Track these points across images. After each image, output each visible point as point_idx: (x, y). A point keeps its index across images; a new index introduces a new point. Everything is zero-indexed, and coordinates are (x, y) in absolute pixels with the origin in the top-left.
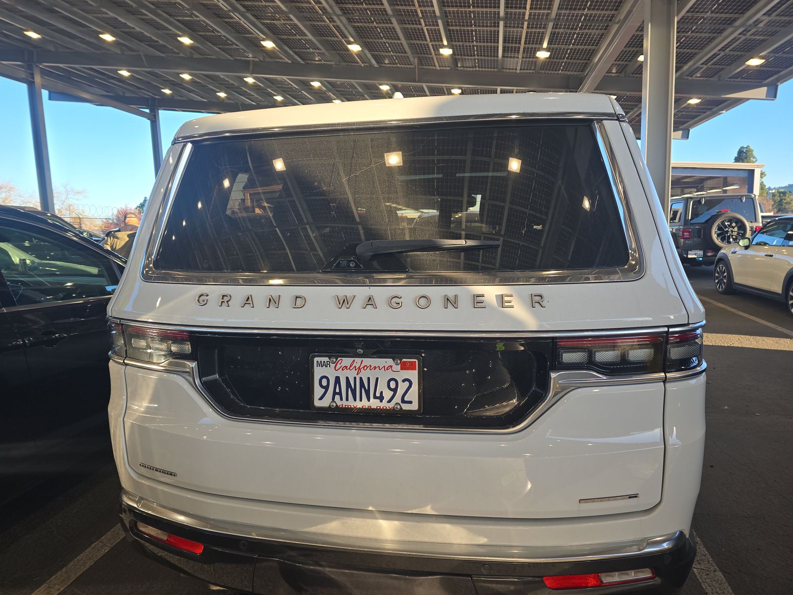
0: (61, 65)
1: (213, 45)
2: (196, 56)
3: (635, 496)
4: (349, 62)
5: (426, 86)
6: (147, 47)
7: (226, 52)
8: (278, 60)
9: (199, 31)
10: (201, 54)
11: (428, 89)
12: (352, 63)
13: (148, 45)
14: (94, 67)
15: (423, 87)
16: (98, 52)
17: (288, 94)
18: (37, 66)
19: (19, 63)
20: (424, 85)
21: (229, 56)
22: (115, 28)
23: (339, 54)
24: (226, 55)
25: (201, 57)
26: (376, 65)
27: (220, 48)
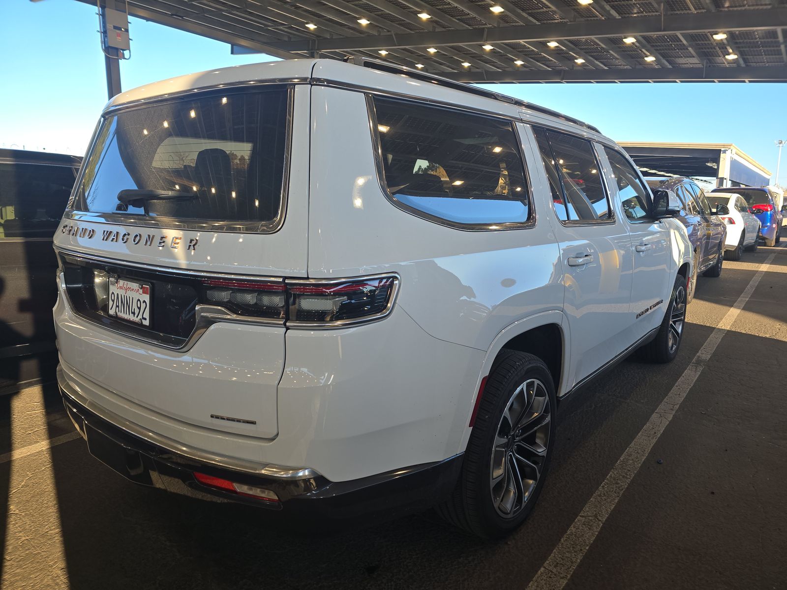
0: (337, 50)
1: (451, 16)
2: (438, 29)
3: (253, 423)
4: (588, 17)
5: (681, 33)
6: (398, 26)
7: (465, 23)
8: (514, 24)
9: (438, 5)
10: (444, 28)
11: (683, 37)
12: (591, 17)
13: (398, 24)
14: (361, 49)
15: (677, 36)
16: (363, 36)
17: (531, 58)
18: (318, 53)
19: (306, 52)
20: (678, 33)
21: (467, 26)
22: (371, 12)
23: (575, 9)
24: (465, 25)
25: (444, 29)
26: (618, 17)
27: (458, 19)
